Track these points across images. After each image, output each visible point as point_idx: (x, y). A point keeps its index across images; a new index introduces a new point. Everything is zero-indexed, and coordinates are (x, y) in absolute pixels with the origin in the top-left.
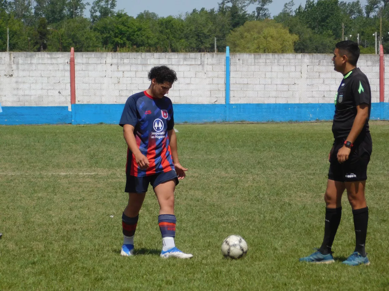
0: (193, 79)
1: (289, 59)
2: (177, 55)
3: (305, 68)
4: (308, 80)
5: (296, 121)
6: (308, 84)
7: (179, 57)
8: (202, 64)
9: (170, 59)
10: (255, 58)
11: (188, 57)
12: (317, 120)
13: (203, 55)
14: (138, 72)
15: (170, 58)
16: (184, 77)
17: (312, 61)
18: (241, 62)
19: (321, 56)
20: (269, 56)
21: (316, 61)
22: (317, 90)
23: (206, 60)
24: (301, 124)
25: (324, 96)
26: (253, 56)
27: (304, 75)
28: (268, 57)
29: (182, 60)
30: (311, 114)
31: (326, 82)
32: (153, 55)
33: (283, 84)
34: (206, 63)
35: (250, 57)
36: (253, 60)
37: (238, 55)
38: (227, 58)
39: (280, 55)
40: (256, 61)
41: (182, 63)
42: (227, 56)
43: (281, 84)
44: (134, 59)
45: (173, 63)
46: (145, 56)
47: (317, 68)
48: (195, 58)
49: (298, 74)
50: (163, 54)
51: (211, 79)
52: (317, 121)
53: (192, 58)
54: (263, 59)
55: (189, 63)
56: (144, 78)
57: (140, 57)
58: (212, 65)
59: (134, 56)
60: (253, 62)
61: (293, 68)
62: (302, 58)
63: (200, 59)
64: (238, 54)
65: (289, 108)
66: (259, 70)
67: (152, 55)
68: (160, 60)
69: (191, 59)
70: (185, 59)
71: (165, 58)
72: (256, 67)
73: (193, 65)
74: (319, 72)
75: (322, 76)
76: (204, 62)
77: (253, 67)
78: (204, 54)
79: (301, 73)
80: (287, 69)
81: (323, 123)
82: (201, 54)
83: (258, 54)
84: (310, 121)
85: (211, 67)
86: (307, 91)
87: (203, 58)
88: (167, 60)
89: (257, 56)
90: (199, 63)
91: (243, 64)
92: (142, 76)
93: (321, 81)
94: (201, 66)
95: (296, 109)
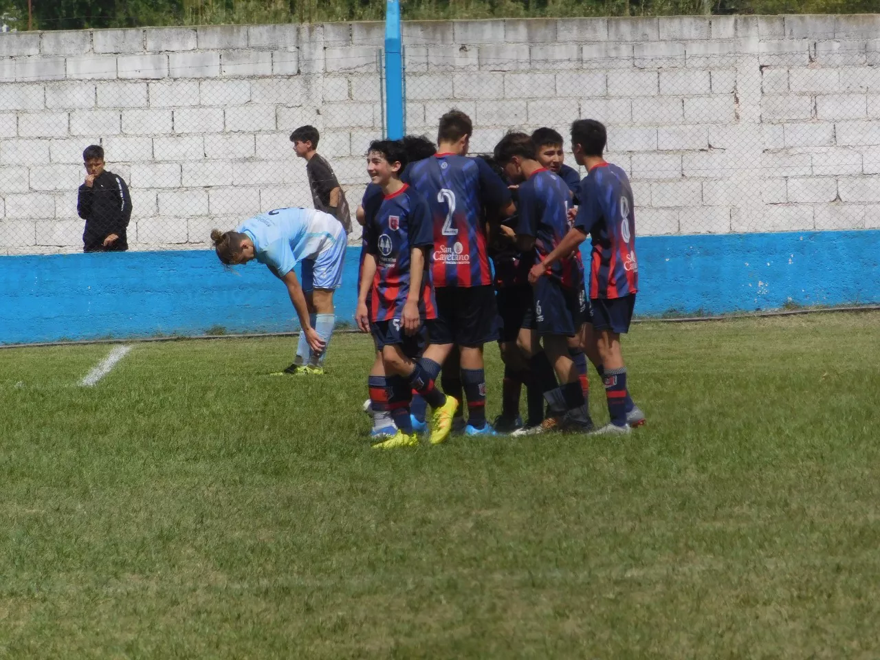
0: (263, 139)
1: (681, 40)
2: (193, 35)
3: (750, 78)
4: (767, 128)
5: (699, 313)
6: (767, 146)
7: (202, 45)
8: (302, 73)
9: (164, 56)
10: (531, 41)
11: (242, 43)
12: (787, 305)
13: (305, 35)
14: (26, 115)
15: (163, 49)
16: (228, 130)
17: (780, 45)
18: (472, 57)
19: (819, 23)
20: (595, 30)
21: (797, 45)
22: (807, 171)
23: (319, 53)
24: (719, 324)
25: (838, 197)
26: (522, 31)
27: (750, 109)
28: (589, 35)
29: (215, 55)
30: (762, 280)
31: (844, 139)
32: (89, 39)
33: (658, 151)
34: (318, 67)
35: (511, 36)
36: (526, 48)
37: (458, 30)
38: (389, 43)
39: (640, 25)
40: (538, 54)
41: (214, 71)
42: (389, 36)
43: (646, 151)
44: (7, 61)
45: (177, 73)
46: (58, 43)
47: (801, 77)
48: (273, 49)
49: (722, 104)
50: (131, 32)
51: (344, 137)
52: (792, 308)
53: (260, 49)
54: (565, 42)
55: (245, 69)
56: (53, 140)
57: (33, 51)
58: (349, 73)
59: (10, 46)
60: (525, 56)
61: (699, 81)
62: (736, 36)
63: (292, 48)
64: (457, 27)
65: (663, 256)
66: (552, 92)
67: (84, 40)
68: (120, 58)
69: (253, 54)
70: (228, 52)
71: (141, 48)
72: (541, 78)
73: (264, 77)
74: (815, 95)
75: (828, 109)
76: (309, 62)
77: (524, 79)
78: (311, 30)
79: (737, 100)
80: (674, 83)
81: (812, 317)
82: (298, 30)
83: (547, 22)
84: (758, 309)
85: (341, 82)
86: (764, 179)
87: (305, 47)
88: (149, 57)
89: (542, 32)
90: (291, 69)
91: (480, 65)
92: (45, 134)
93: (824, 133)
94: (297, 82)
95: (695, 262)
